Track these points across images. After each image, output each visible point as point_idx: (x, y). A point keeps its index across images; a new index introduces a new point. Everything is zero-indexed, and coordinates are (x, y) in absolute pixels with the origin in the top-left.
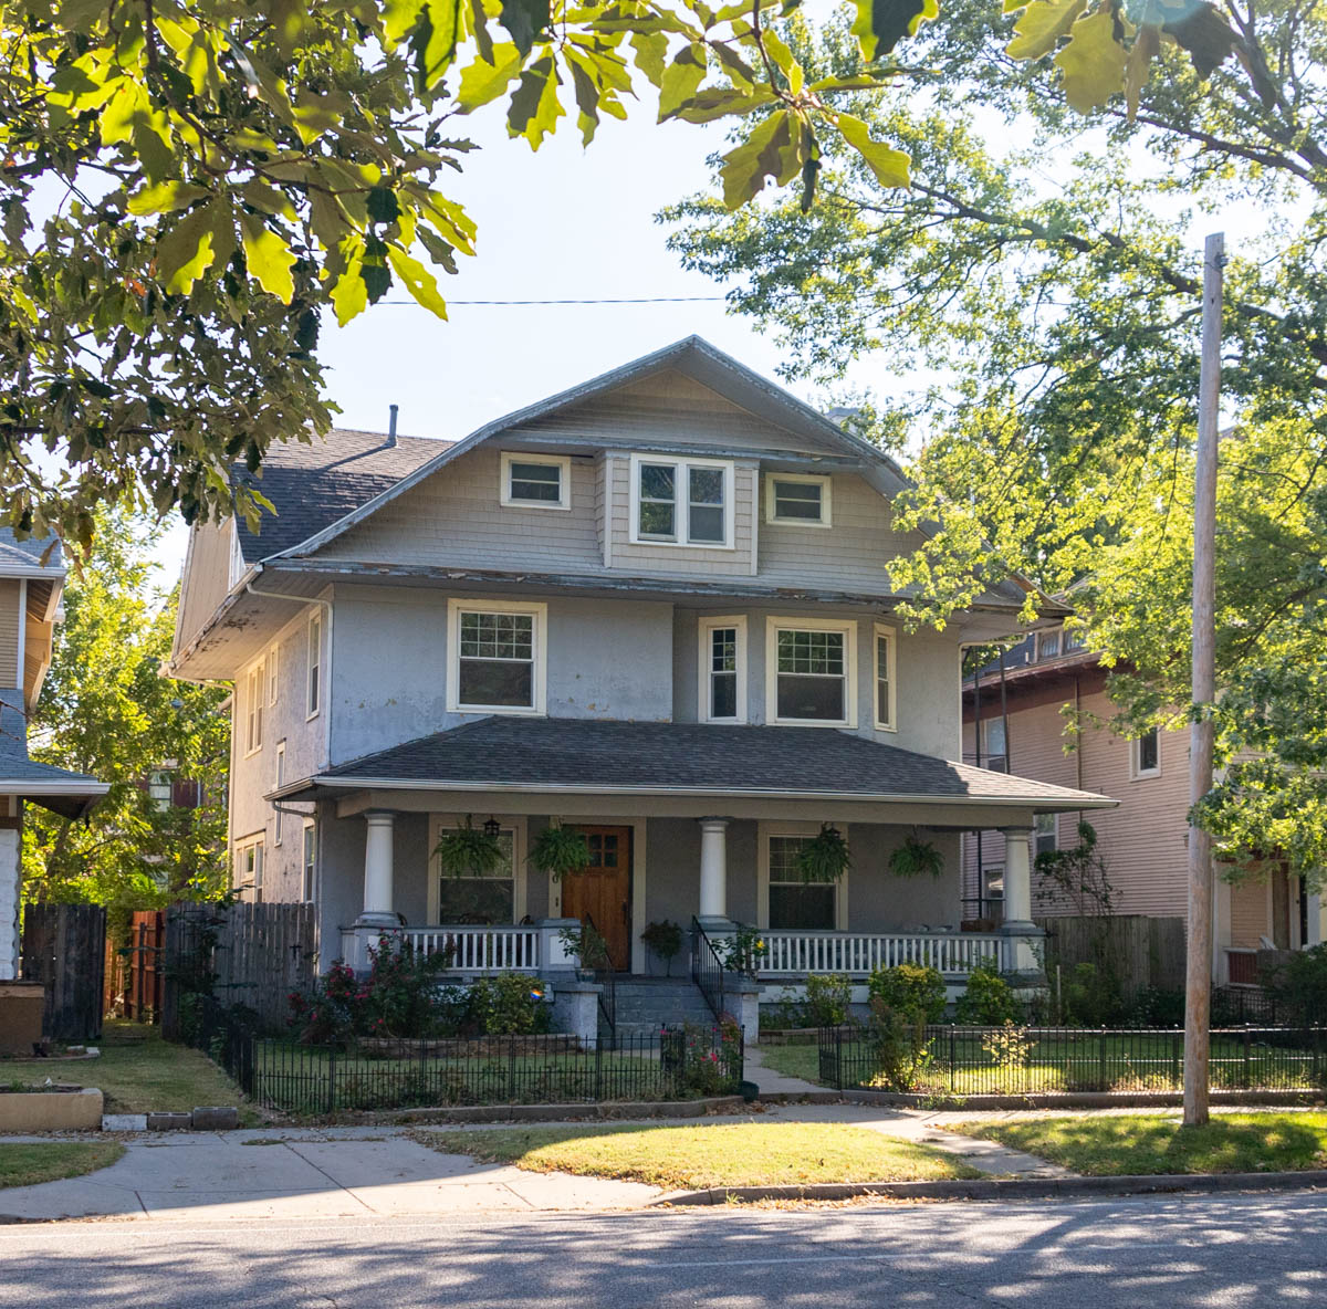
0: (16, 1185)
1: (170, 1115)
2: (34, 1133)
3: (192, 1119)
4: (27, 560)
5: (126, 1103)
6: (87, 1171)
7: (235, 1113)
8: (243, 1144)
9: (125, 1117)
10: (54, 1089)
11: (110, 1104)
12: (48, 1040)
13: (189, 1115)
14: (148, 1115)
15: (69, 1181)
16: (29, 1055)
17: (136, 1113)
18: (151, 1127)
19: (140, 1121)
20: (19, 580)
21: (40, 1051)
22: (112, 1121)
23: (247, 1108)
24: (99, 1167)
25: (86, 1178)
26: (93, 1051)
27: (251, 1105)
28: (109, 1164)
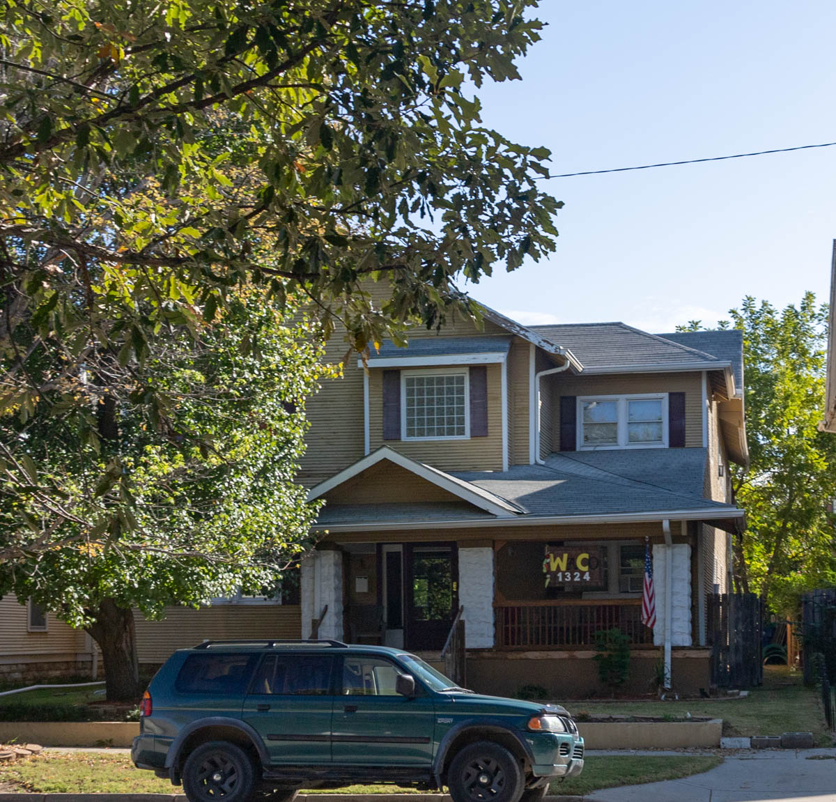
0: (629, 783)
1: (767, 738)
2: (674, 749)
3: (781, 741)
4: (705, 358)
5: (738, 729)
6: (685, 775)
7: (810, 737)
8: (807, 758)
9: (734, 739)
10: (691, 720)
11: (727, 729)
12: (715, 686)
13: (780, 738)
14: (751, 737)
15: (670, 782)
16: (695, 697)
17: (744, 737)
18: (754, 746)
19: (746, 742)
20: (700, 372)
21: (704, 694)
22: (727, 742)
23: (824, 733)
24: (695, 773)
25: (683, 780)
26: (744, 693)
27: (828, 731)
28: (705, 770)
